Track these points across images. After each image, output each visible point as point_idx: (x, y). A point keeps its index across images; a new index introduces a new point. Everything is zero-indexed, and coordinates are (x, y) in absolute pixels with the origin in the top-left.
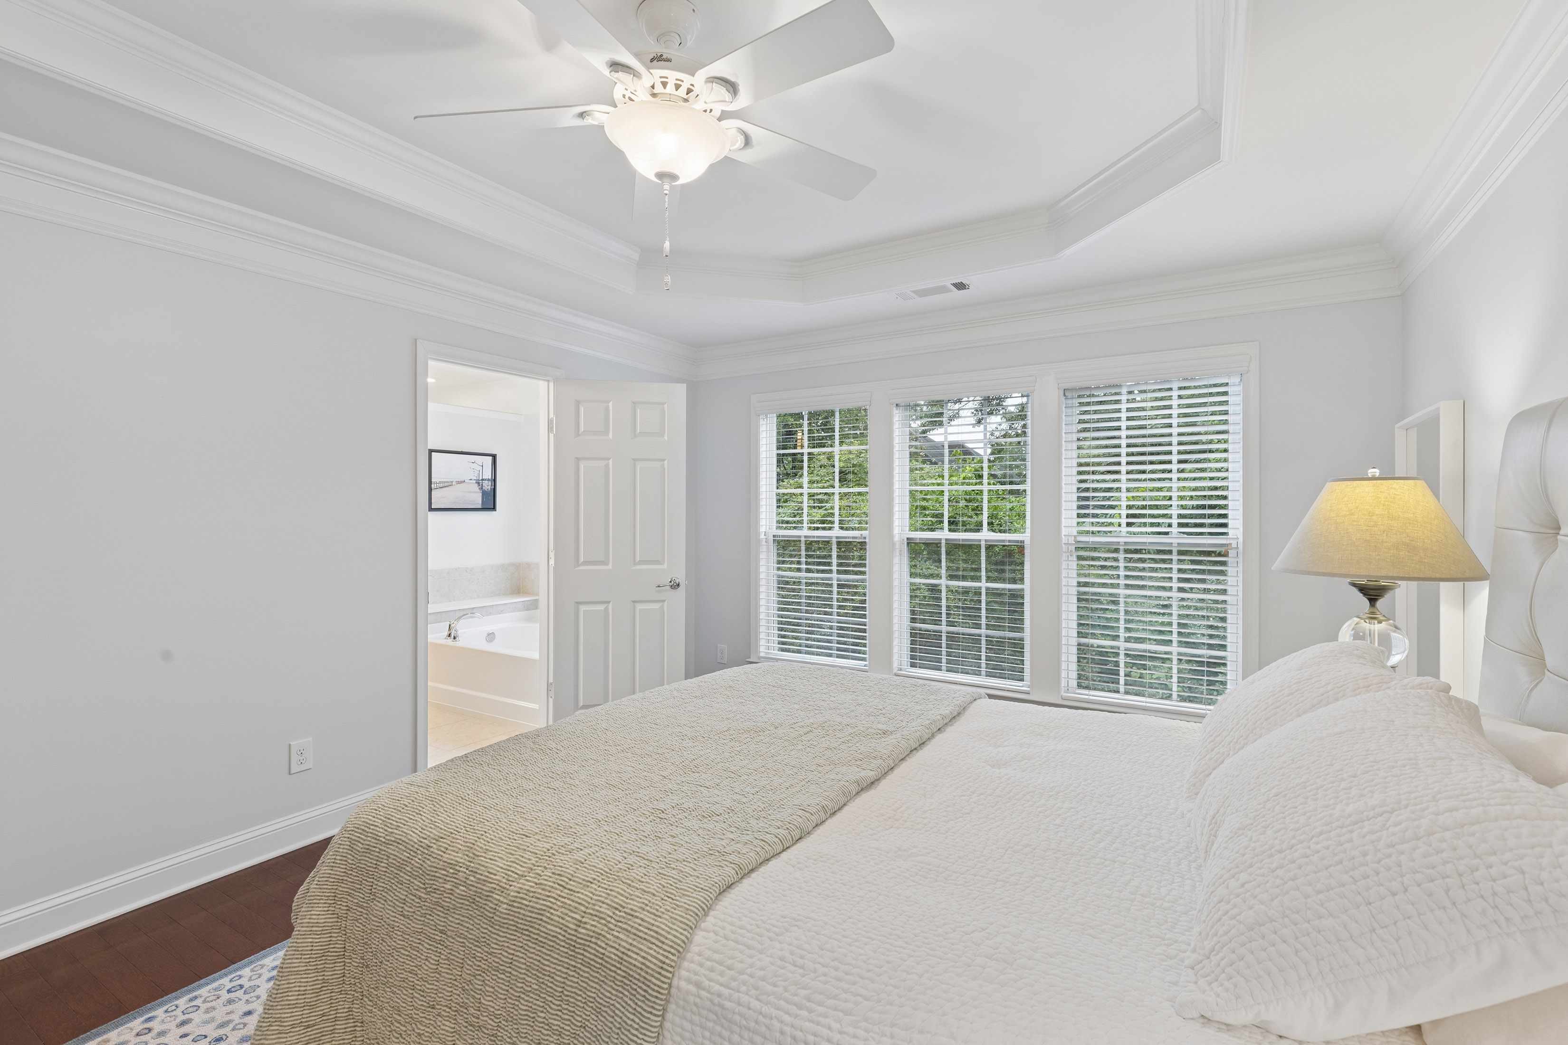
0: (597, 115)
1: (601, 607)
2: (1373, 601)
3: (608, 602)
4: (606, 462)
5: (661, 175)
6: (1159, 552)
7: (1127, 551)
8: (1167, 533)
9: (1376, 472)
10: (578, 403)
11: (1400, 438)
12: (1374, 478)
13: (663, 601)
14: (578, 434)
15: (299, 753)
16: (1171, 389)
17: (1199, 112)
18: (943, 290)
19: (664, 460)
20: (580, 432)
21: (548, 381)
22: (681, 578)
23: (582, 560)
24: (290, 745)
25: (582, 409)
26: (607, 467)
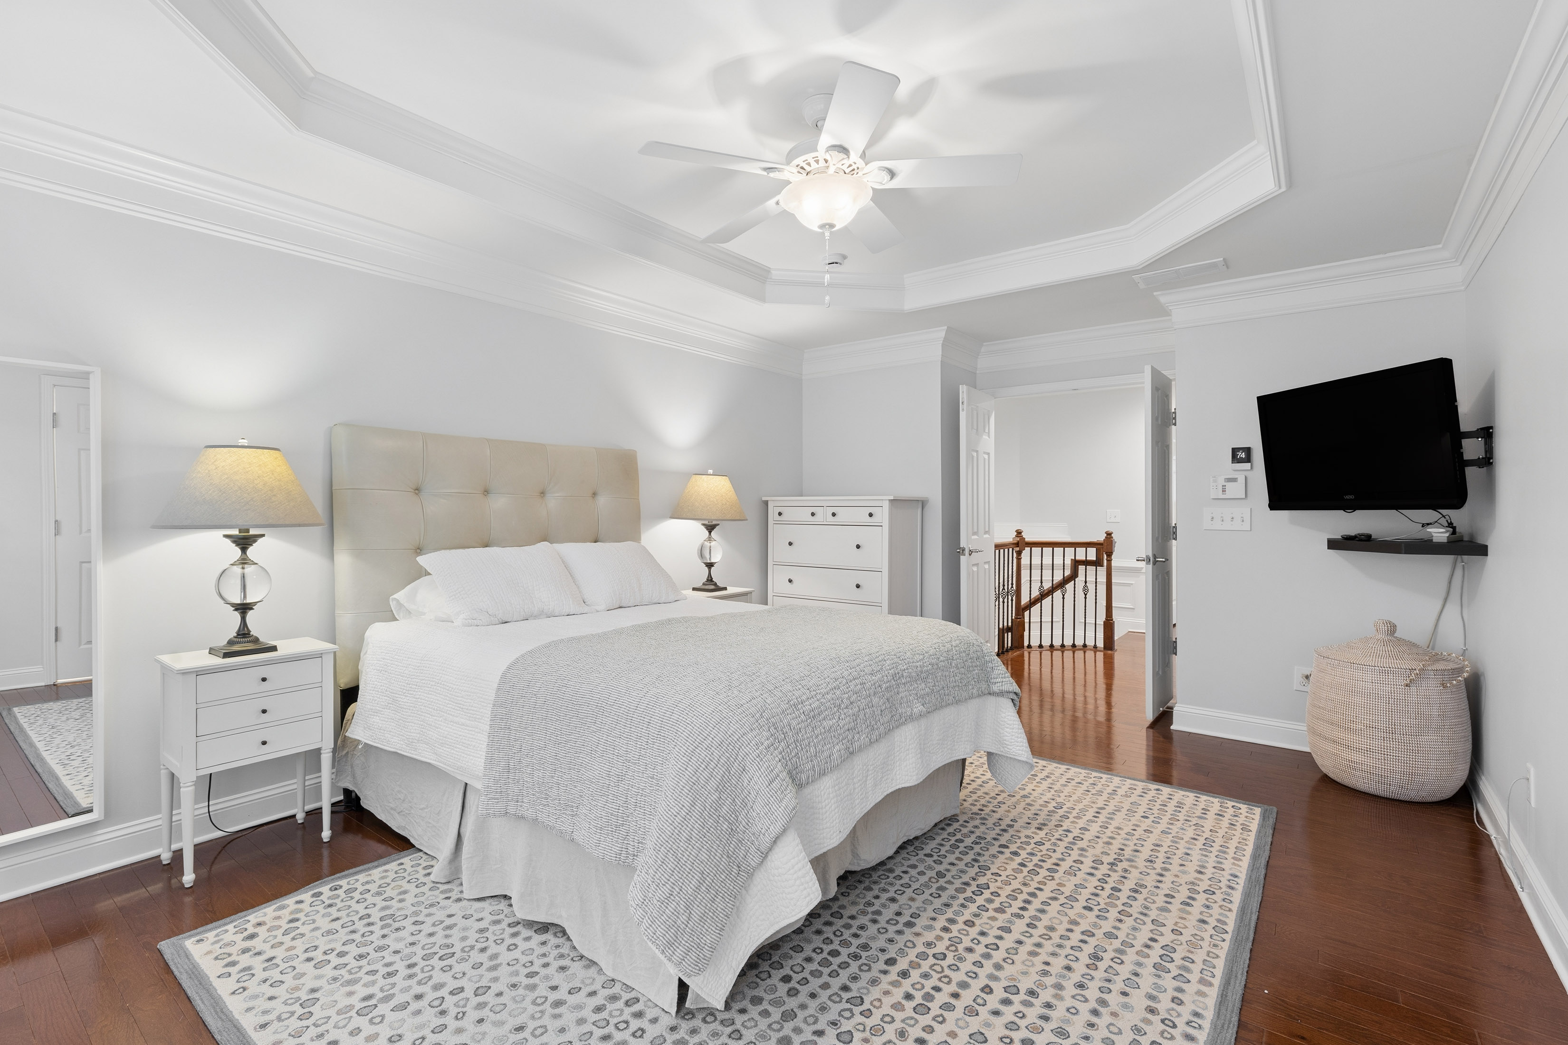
5: (822, 226)
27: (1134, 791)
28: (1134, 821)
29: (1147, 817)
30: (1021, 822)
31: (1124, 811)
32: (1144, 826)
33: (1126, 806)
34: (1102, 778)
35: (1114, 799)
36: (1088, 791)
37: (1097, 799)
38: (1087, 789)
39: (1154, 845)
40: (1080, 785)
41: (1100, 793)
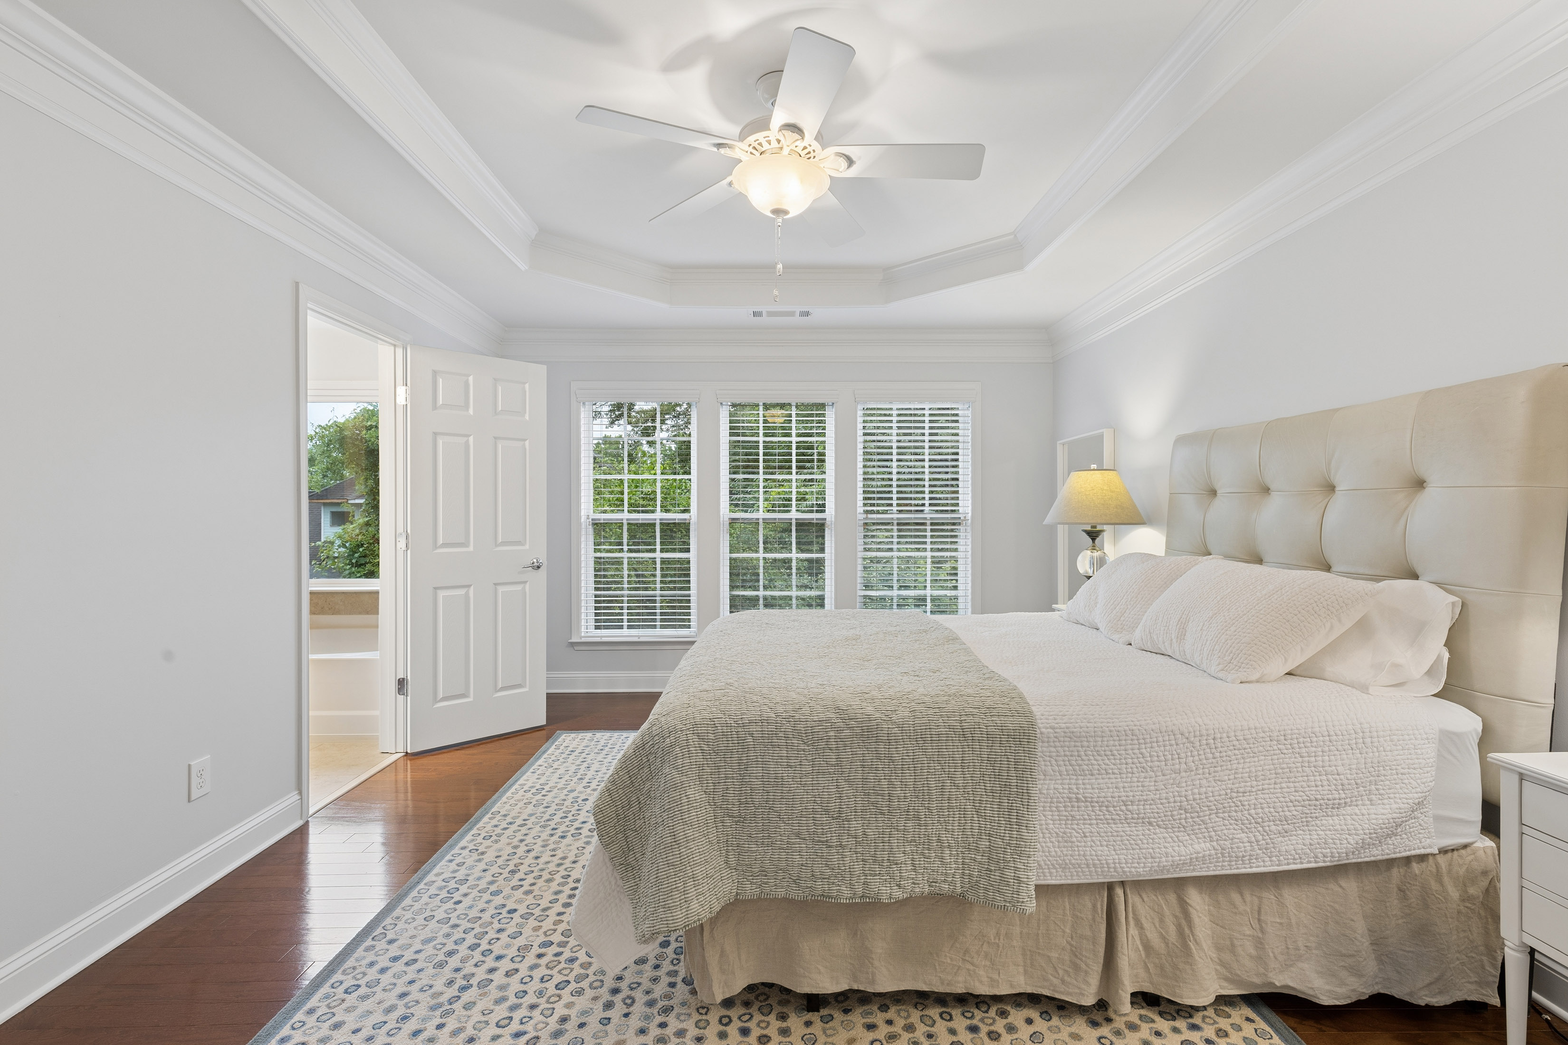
0: (737, 150)
1: (462, 592)
2: (1093, 540)
3: (469, 586)
4: (466, 439)
6: (917, 524)
7: (898, 524)
8: (922, 511)
9: (1094, 466)
10: (435, 373)
11: (1059, 448)
12: (1094, 470)
13: (525, 582)
14: (435, 407)
15: (199, 776)
16: (924, 409)
17: (1013, 236)
18: (792, 314)
19: (525, 440)
20: (438, 405)
21: (395, 346)
22: (543, 560)
23: (440, 541)
24: (189, 766)
25: (440, 381)
26: (467, 444)
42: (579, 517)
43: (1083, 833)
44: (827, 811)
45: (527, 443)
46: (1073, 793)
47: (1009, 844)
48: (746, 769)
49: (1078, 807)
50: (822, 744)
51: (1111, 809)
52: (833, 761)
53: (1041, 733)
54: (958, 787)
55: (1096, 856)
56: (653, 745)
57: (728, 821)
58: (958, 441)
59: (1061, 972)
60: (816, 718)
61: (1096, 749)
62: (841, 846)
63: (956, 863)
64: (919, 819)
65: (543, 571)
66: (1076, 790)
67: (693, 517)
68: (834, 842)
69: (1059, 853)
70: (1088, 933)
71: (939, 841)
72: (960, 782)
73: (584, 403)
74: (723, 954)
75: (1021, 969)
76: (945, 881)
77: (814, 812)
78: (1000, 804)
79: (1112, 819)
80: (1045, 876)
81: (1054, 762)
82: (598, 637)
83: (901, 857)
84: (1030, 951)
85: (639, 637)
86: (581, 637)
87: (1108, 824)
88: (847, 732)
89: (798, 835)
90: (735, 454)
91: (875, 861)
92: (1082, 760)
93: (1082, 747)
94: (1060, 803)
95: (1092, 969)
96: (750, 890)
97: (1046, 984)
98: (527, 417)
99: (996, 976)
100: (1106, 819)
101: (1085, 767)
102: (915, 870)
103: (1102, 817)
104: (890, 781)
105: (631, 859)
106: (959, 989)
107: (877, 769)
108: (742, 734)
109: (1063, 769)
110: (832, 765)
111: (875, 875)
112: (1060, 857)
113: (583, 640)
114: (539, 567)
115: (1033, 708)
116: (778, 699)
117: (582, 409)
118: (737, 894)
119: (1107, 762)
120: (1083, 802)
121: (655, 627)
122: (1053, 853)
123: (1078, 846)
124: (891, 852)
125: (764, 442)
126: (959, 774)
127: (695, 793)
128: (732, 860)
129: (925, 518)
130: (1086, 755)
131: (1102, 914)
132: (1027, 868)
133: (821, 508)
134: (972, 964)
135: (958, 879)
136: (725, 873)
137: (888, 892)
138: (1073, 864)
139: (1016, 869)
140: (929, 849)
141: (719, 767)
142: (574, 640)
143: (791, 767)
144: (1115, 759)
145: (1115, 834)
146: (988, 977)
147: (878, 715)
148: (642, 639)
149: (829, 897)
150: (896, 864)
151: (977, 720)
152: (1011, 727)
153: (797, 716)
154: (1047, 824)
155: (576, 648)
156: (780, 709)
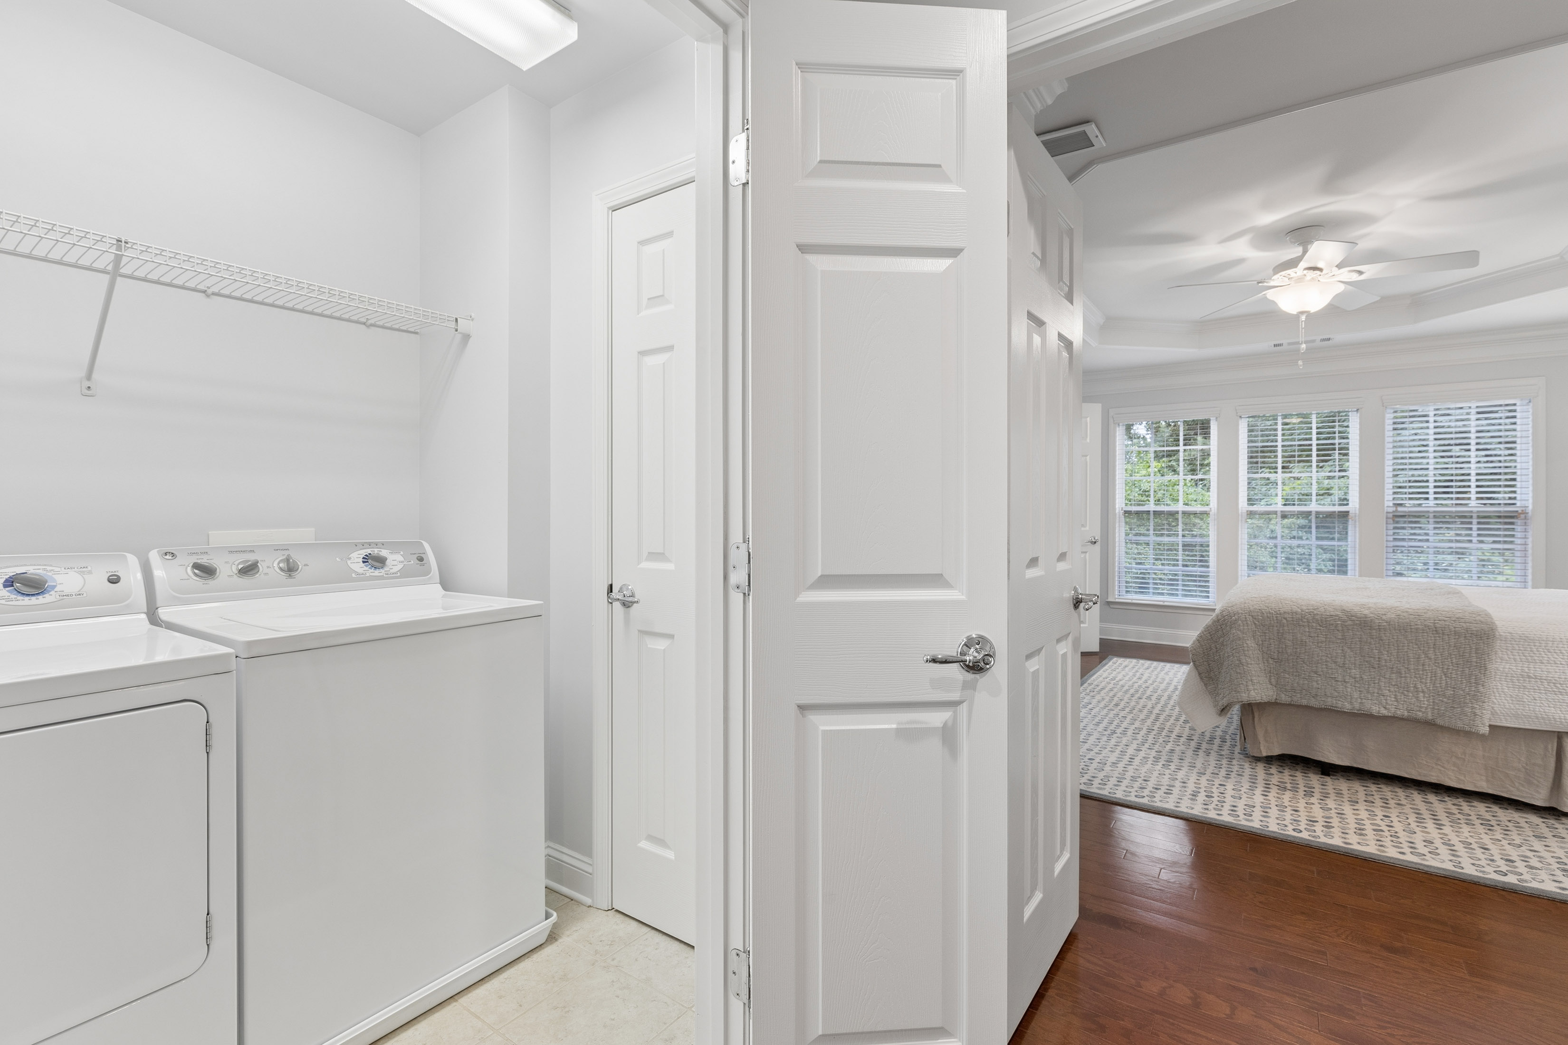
27: (1101, 782)
28: (1101, 757)
29: (1090, 759)
30: (1189, 753)
31: (1109, 764)
32: (1092, 753)
33: (1107, 768)
34: (1136, 796)
35: (1119, 774)
36: (1145, 780)
37: (1134, 773)
38: (1148, 783)
39: (1086, 742)
40: (1156, 787)
41: (1134, 779)
42: (1114, 509)
43: (1533, 697)
44: (1335, 662)
45: (1088, 457)
46: (1525, 672)
47: (1469, 694)
48: (1282, 635)
49: (1529, 681)
50: (1332, 627)
51: (1558, 685)
52: (1340, 637)
53: (1500, 635)
54: (1430, 659)
55: (1544, 712)
56: (1224, 620)
57: (1271, 661)
58: (1515, 436)
59: (1517, 784)
60: (1328, 614)
61: (1547, 648)
62: (1345, 681)
63: (1428, 701)
64: (1400, 673)
65: (1098, 545)
66: (1527, 671)
67: (1213, 510)
68: (1340, 678)
69: (1513, 707)
70: (1539, 762)
71: (1415, 687)
72: (1433, 657)
73: (1119, 425)
74: (1266, 731)
75: (1484, 778)
76: (1420, 711)
77: (1326, 661)
78: (1463, 671)
79: (1560, 692)
80: (1501, 720)
81: (1509, 653)
82: (1129, 599)
83: (1387, 692)
84: (1491, 767)
85: (1164, 602)
86: (1116, 598)
87: (1556, 694)
88: (1350, 622)
89: (1316, 673)
90: (1251, 457)
91: (1368, 692)
92: (1534, 654)
93: (1535, 646)
94: (1514, 677)
95: (1542, 785)
96: (1284, 698)
97: (1504, 790)
98: (1088, 440)
99: (1462, 778)
100: (1554, 691)
101: (1536, 658)
102: (1397, 701)
103: (1550, 690)
104: (1379, 650)
105: (1212, 674)
106: (1433, 779)
107: (1370, 643)
108: (1280, 618)
109: (1518, 657)
110: (1339, 639)
111: (1368, 699)
112: (1513, 709)
113: (1117, 600)
114: (1095, 543)
115: (1496, 622)
116: (1303, 604)
117: (1118, 429)
118: (1276, 699)
119: (1557, 657)
120: (1533, 678)
121: (1177, 595)
122: (1507, 707)
123: (1528, 705)
124: (1380, 689)
125: (1283, 446)
126: (1431, 652)
127: (1251, 643)
128: (1273, 681)
129: (1471, 512)
130: (1538, 651)
131: (1552, 750)
132: (1482, 708)
133: (1344, 501)
134: (1443, 767)
135: (1429, 710)
136: (1269, 686)
137: (1375, 709)
138: (1524, 715)
139: (1473, 708)
140: (1408, 691)
141: (1265, 633)
142: (1110, 599)
143: (1311, 637)
144: (1563, 656)
145: (1561, 701)
146: (1456, 777)
147: (1372, 615)
148: (1166, 604)
149: (1336, 707)
150: (1383, 696)
151: (1447, 624)
152: (1474, 629)
153: (1315, 612)
154: (1502, 689)
155: (1112, 606)
156: (1305, 608)
